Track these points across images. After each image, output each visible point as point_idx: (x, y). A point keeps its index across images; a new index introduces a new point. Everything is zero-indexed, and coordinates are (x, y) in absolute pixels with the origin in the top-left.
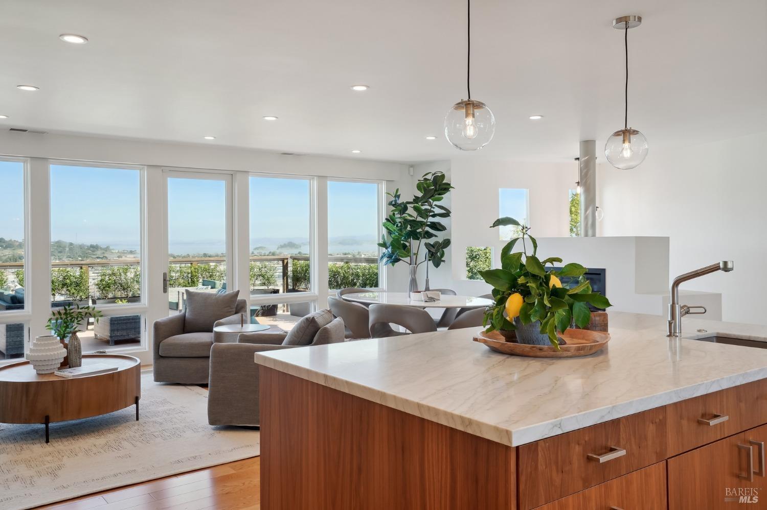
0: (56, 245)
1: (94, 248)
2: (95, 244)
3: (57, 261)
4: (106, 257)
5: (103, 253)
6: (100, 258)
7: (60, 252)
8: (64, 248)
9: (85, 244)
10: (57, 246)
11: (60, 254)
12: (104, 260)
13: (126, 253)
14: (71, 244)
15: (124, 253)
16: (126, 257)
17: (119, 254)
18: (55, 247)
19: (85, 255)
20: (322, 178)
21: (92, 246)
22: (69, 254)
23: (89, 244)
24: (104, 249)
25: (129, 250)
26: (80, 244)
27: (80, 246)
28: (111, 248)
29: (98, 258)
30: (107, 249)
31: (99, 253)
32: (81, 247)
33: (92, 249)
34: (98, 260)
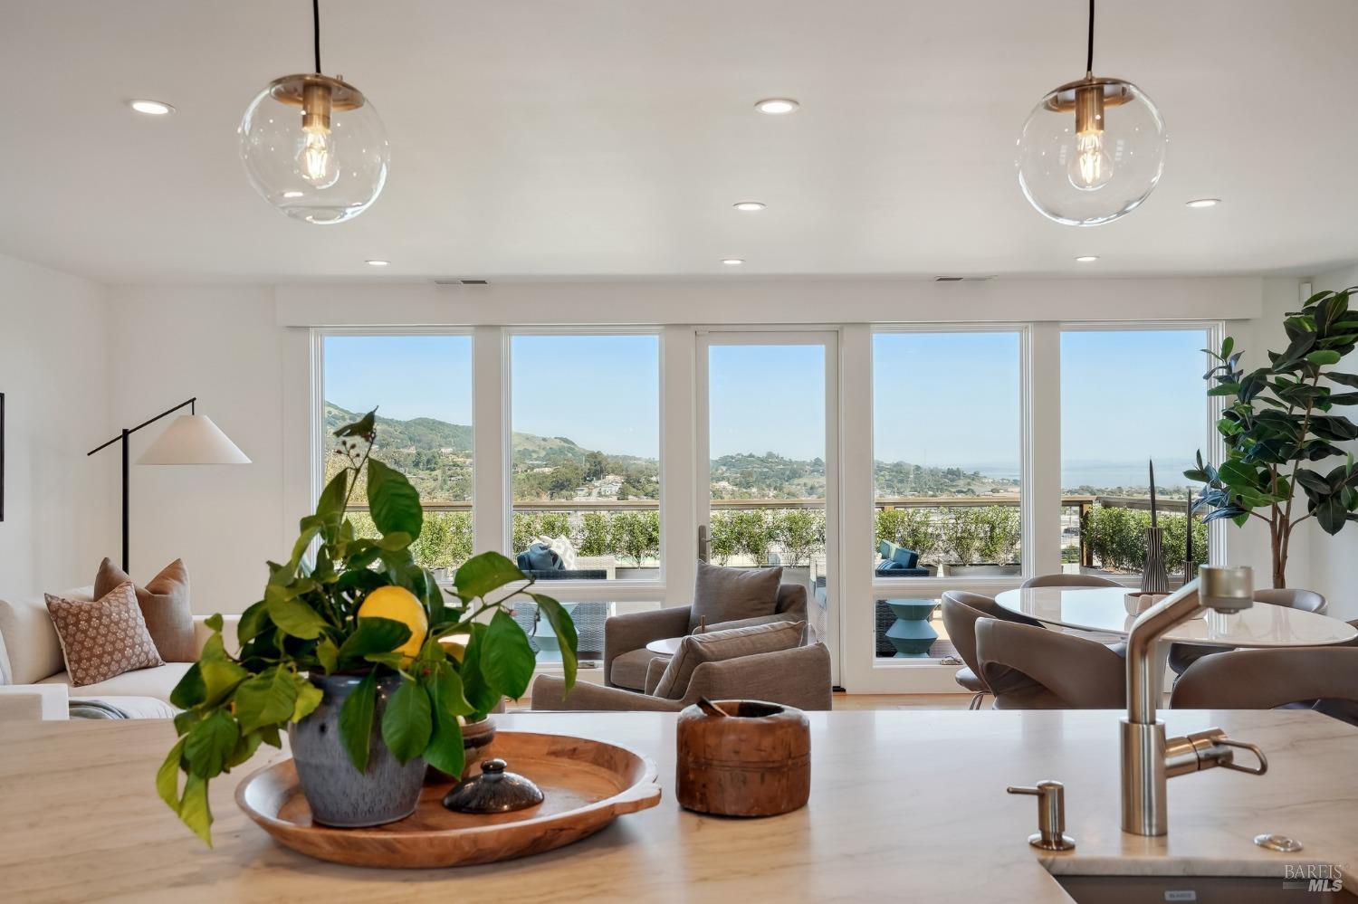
0: (895, 469)
1: (954, 474)
2: (955, 468)
3: (896, 497)
4: (973, 492)
5: (969, 484)
6: (962, 492)
7: (901, 481)
8: (908, 473)
9: (939, 468)
10: (897, 472)
11: (899, 485)
12: (969, 496)
13: (1006, 484)
14: (918, 468)
15: (1003, 484)
16: (1006, 491)
17: (994, 487)
18: (894, 473)
19: (940, 488)
20: (1047, 327)
21: (951, 472)
22: (914, 485)
23: (945, 468)
24: (969, 477)
25: (1012, 479)
26: (932, 468)
27: (931, 471)
28: (982, 474)
29: (959, 492)
30: (975, 476)
31: (961, 483)
32: (933, 473)
33: (949, 476)
34: (960, 496)
